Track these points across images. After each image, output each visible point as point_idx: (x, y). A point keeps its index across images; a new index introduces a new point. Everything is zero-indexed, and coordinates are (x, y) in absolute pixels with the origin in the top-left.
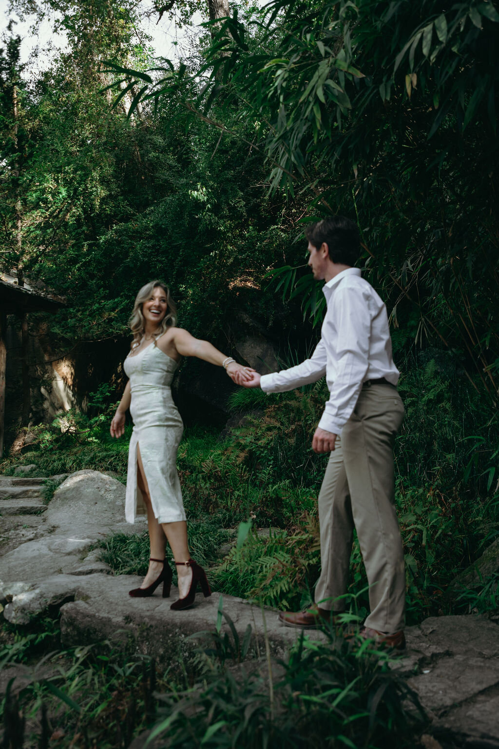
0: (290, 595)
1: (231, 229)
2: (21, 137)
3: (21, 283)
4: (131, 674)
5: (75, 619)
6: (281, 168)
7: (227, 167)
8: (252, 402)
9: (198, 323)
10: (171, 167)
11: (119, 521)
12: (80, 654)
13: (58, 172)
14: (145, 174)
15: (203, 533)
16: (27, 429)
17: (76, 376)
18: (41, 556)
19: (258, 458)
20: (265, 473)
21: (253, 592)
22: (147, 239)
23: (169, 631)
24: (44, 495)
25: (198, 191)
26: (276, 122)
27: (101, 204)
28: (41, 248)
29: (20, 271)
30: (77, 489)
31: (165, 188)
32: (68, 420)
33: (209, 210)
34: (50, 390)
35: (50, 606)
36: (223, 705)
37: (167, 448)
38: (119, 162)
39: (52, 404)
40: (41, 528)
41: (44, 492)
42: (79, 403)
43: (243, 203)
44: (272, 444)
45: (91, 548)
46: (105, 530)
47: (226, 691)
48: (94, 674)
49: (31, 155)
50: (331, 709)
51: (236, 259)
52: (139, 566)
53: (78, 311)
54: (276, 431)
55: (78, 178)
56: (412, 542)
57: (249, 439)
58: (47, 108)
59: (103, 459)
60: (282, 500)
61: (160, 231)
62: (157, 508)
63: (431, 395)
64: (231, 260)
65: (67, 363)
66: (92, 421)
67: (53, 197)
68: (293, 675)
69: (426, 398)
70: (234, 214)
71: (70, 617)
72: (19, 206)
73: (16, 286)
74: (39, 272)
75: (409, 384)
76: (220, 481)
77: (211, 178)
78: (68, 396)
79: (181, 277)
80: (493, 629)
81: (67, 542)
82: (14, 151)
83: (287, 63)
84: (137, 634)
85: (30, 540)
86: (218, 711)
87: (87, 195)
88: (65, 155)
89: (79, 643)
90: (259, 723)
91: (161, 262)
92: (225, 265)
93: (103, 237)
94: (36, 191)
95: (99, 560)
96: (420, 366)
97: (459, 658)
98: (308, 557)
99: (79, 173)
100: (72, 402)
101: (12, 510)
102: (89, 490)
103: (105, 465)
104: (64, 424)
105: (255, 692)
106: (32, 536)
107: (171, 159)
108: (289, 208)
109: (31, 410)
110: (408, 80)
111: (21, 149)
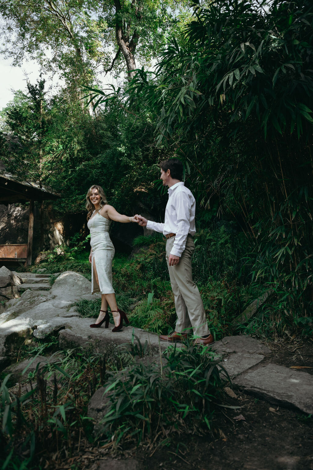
0: (162, 328)
1: (135, 165)
2: (43, 122)
3: (41, 187)
4: (93, 362)
5: (65, 337)
6: (163, 135)
7: (134, 138)
8: (143, 243)
9: (120, 207)
10: (109, 137)
11: (84, 294)
12: (69, 352)
13: (59, 138)
14: (97, 140)
15: (122, 300)
16: (43, 253)
17: (64, 229)
18: (49, 309)
19: (146, 268)
20: (150, 274)
21: (145, 326)
22: (98, 169)
23: (108, 343)
24: (50, 282)
25: (121, 148)
26: (160, 114)
27: (77, 153)
28: (50, 172)
29: (41, 182)
30: (65, 279)
31: (106, 146)
32: (61, 249)
33: (126, 156)
34: (53, 236)
35: (54, 330)
36: (140, 377)
37: (108, 260)
38: (86, 135)
39: (54, 242)
40: (49, 297)
41: (50, 280)
42: (65, 242)
43: (141, 154)
44: (152, 261)
45: (72, 306)
46: (78, 298)
47: (141, 371)
48: (75, 361)
49: (47, 130)
50: (189, 378)
51: (137, 178)
52: (94, 314)
53: (66, 200)
54: (154, 256)
55: (67, 141)
56: (216, 304)
57: (142, 259)
58: (55, 111)
59: (76, 267)
60: (157, 286)
61: (103, 165)
62: (101, 287)
63: (222, 241)
64: (135, 179)
65: (60, 224)
66: (72, 250)
67: (56, 149)
68: (171, 363)
69: (220, 242)
70: (137, 158)
71: (63, 336)
72: (41, 153)
73: (39, 188)
74: (49, 182)
75: (213, 236)
76: (129, 277)
77: (127, 142)
78: (61, 239)
79: (112, 187)
80: (253, 341)
81: (61, 303)
82: (40, 128)
83: (167, 87)
84: (94, 344)
85: (44, 301)
86: (137, 380)
87: (72, 149)
88: (62, 131)
89: (68, 347)
90: (156, 385)
91: (103, 179)
92: (132, 181)
93: (78, 168)
94: (48, 146)
95: (76, 311)
96: (218, 228)
97: (240, 354)
98: (170, 311)
99: (68, 139)
100: (62, 241)
101: (36, 288)
102: (70, 280)
103: (78, 269)
104: (59, 251)
105: (154, 371)
106: (45, 300)
107: (109, 134)
108: (161, 157)
109: (44, 245)
110: (221, 97)
111: (43, 128)
